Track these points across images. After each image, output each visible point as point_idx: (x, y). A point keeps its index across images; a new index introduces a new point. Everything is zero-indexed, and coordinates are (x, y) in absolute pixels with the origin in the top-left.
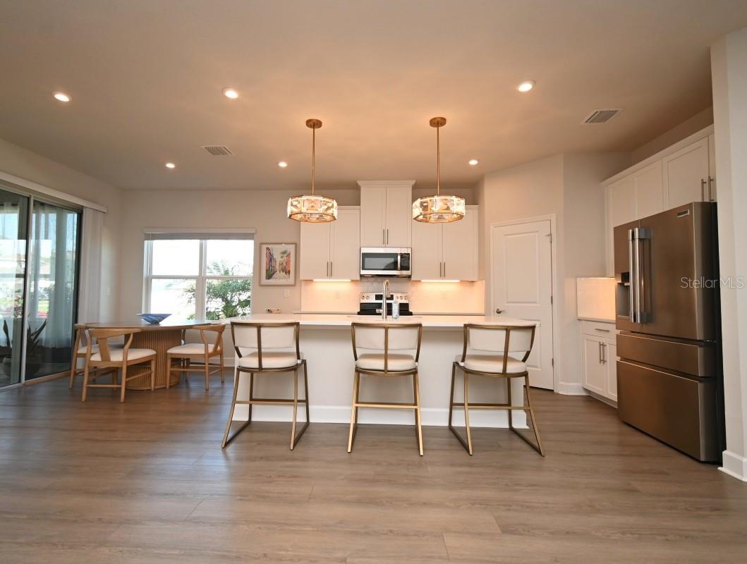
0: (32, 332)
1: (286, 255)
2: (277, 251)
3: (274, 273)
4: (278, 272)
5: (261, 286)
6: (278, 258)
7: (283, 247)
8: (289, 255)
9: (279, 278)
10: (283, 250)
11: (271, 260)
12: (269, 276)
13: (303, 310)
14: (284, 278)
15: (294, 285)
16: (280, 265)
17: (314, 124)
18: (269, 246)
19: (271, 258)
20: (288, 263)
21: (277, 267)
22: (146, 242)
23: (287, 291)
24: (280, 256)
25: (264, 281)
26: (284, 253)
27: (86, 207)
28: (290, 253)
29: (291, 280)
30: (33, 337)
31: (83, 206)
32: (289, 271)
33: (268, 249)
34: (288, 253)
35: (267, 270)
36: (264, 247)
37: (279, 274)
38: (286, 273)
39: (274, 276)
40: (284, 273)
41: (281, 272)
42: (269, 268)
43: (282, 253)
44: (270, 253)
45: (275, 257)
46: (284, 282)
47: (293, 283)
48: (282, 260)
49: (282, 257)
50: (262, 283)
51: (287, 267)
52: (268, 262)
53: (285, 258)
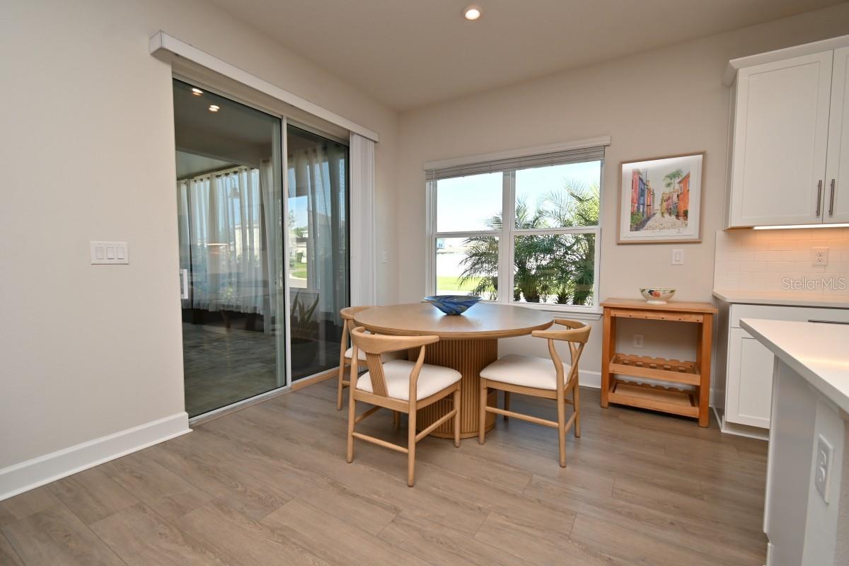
0: (306, 310)
1: (677, 180)
2: (657, 173)
3: (648, 219)
4: (658, 216)
5: (619, 244)
6: (659, 189)
7: (674, 164)
8: (686, 180)
9: (659, 228)
11: (642, 194)
12: (638, 225)
14: (673, 226)
15: (699, 242)
16: (663, 200)
18: (641, 166)
19: (642, 190)
20: (683, 196)
21: (657, 206)
23: (679, 253)
24: (664, 183)
25: (627, 234)
26: (674, 175)
27: (353, 133)
28: (688, 176)
29: (690, 229)
30: (306, 317)
31: (349, 131)
32: (686, 214)
33: (637, 172)
34: (684, 175)
35: (633, 213)
36: (629, 169)
38: (677, 216)
39: (650, 223)
40: (673, 217)
41: (667, 215)
42: (638, 209)
43: (668, 176)
44: (641, 179)
45: (651, 185)
46: (672, 234)
47: (695, 237)
48: (668, 190)
49: (669, 185)
50: (622, 239)
51: (682, 204)
52: (636, 197)
53: (677, 187)
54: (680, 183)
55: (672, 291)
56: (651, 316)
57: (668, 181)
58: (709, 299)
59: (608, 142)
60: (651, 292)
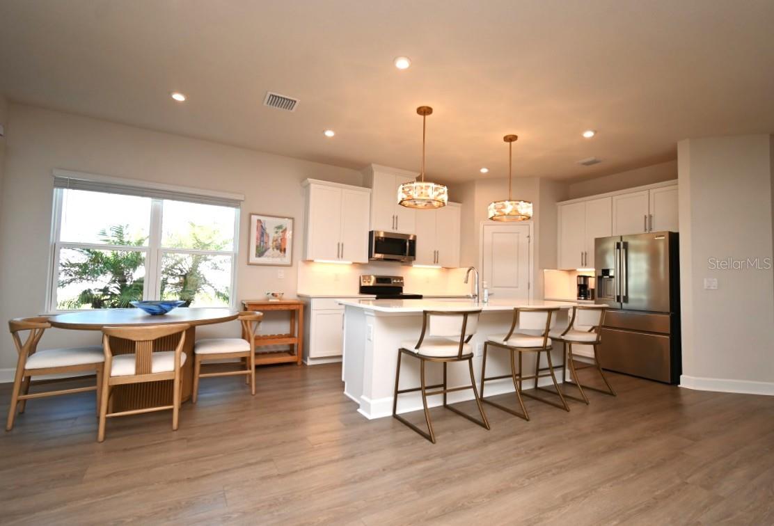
1: (281, 230)
2: (270, 224)
3: (266, 251)
4: (271, 249)
5: (249, 264)
6: (272, 233)
7: (279, 222)
8: (285, 231)
9: (271, 257)
10: (278, 224)
11: (262, 235)
12: (260, 253)
14: (279, 256)
15: (291, 265)
16: (274, 241)
17: (425, 111)
18: (262, 218)
19: (262, 233)
20: (283, 239)
21: (270, 243)
22: (55, 189)
23: (281, 272)
24: (274, 231)
25: (254, 259)
26: (279, 227)
28: (286, 229)
29: (287, 260)
32: (285, 250)
33: (259, 221)
34: (284, 228)
35: (257, 247)
36: (255, 218)
37: (272, 252)
38: (281, 251)
39: (266, 253)
40: (279, 251)
41: (275, 250)
42: (260, 244)
43: (276, 227)
44: (262, 226)
45: (268, 231)
46: (278, 261)
47: (289, 263)
48: (276, 235)
49: (277, 232)
50: (251, 261)
51: (283, 244)
52: (259, 236)
53: (281, 234)
54: (282, 232)
55: (283, 294)
56: (274, 308)
57: (276, 230)
58: (296, 297)
59: (243, 199)
60: (273, 294)
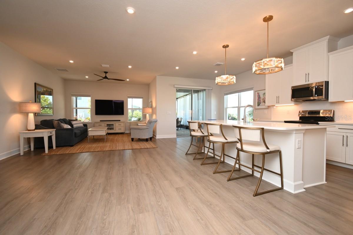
1: (265, 95)
2: (261, 94)
3: (260, 103)
5: (256, 109)
10: (264, 93)
12: (259, 105)
13: (272, 120)
16: (263, 99)
18: (259, 92)
19: (259, 97)
21: (262, 101)
22: (225, 96)
25: (257, 107)
27: (206, 89)
32: (265, 102)
33: (258, 93)
35: (258, 102)
36: (257, 92)
37: (262, 104)
44: (259, 95)
45: (261, 96)
46: (263, 107)
49: (263, 96)
52: (258, 99)
59: (254, 87)
